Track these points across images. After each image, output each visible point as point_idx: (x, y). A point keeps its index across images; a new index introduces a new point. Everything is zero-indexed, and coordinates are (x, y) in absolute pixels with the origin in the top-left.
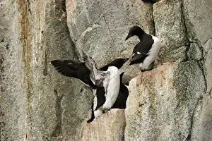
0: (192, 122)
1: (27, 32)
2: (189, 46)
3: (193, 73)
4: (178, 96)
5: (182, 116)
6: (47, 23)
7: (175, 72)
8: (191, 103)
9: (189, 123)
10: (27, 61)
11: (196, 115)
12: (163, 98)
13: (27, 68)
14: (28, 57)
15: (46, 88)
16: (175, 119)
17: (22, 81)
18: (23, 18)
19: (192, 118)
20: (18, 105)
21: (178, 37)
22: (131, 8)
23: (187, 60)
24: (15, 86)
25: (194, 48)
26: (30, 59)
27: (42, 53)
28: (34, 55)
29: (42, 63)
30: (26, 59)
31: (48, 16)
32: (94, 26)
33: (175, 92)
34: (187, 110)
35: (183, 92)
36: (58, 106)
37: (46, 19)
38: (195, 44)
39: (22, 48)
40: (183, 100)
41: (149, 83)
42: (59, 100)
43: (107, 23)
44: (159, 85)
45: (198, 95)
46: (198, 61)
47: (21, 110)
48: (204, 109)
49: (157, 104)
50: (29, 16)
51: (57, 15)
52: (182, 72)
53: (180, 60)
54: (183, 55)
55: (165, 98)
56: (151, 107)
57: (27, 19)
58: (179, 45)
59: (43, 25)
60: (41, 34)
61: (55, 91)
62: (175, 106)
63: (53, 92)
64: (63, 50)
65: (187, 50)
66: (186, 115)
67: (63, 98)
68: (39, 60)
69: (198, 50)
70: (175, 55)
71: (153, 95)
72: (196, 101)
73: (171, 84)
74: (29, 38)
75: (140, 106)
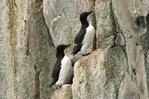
0: (117, 95)
1: (13, 22)
2: (117, 35)
3: (119, 57)
4: (107, 75)
5: (109, 90)
6: (29, 14)
7: (106, 56)
8: (117, 80)
9: (115, 95)
10: (13, 45)
11: (120, 89)
12: (96, 77)
13: (14, 51)
14: (14, 41)
15: (28, 65)
16: (104, 93)
17: (10, 60)
18: (10, 11)
19: (117, 92)
20: (7, 79)
21: (109, 28)
22: (79, 4)
23: (115, 46)
24: (4, 65)
25: (120, 36)
26: (16, 43)
27: (25, 38)
28: (19, 39)
29: (25, 45)
30: (12, 43)
31: (30, 8)
32: (58, 17)
33: (104, 72)
34: (113, 86)
35: (111, 72)
36: (37, 79)
37: (28, 11)
38: (120, 34)
39: (9, 35)
40: (111, 77)
41: (86, 65)
42: (38, 74)
43: (65, 15)
44: (93, 67)
45: (122, 73)
46: (123, 47)
47: (9, 83)
48: (125, 85)
49: (91, 81)
50: (15, 9)
51: (36, 7)
52: (110, 56)
53: (109, 47)
54: (112, 42)
55: (97, 76)
56: (87, 84)
57: (13, 12)
58: (110, 34)
59: (25, 16)
60: (24, 23)
61: (35, 67)
62: (105, 83)
63: (33, 68)
64: (41, 34)
65: (115, 38)
66: (113, 89)
67: (41, 72)
68: (22, 44)
69: (122, 38)
70: (107, 42)
71: (88, 75)
72: (121, 78)
73: (102, 66)
74: (15, 27)
75: (81, 83)
